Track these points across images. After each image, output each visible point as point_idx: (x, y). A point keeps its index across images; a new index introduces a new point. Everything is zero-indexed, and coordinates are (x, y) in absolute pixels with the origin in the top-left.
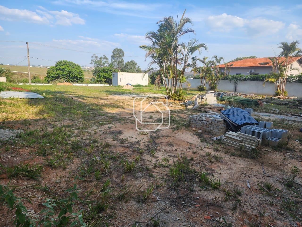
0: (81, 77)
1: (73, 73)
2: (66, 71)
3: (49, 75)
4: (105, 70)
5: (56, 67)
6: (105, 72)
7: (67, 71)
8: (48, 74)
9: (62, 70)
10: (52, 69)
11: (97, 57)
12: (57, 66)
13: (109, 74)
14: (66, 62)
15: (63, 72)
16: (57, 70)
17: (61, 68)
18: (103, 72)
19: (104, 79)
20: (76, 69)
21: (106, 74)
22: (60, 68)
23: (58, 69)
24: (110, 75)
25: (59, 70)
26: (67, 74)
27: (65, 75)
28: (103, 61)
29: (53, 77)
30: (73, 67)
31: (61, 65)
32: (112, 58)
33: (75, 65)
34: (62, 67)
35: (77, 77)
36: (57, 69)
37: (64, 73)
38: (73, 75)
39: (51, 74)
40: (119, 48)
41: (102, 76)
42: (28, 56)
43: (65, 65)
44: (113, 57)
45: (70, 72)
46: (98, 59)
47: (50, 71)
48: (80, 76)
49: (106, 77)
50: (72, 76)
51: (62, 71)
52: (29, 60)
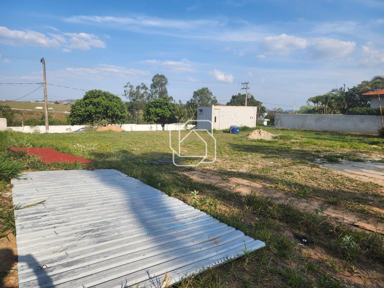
0: (123, 114)
1: (111, 110)
2: (101, 106)
3: (75, 112)
4: (157, 104)
5: (84, 100)
6: (156, 107)
7: (103, 106)
8: (73, 111)
9: (94, 105)
10: (78, 103)
11: (131, 87)
12: (86, 98)
13: (164, 109)
14: (100, 92)
15: (97, 108)
16: (87, 105)
17: (93, 102)
18: (154, 107)
19: (156, 117)
20: (115, 104)
21: (158, 110)
22: (91, 102)
23: (88, 103)
24: (166, 112)
25: (89, 105)
26: (103, 111)
27: (99, 113)
28: (142, 91)
29: (80, 116)
30: (111, 100)
31: (92, 97)
32: (151, 88)
33: (114, 97)
34: (95, 100)
35: (118, 115)
36: (86, 103)
37: (98, 110)
38: (113, 113)
39: (77, 111)
40: (160, 74)
41: (152, 113)
42: (45, 81)
43: (98, 96)
44: (154, 86)
45: (107, 108)
46: (135, 89)
47: (77, 107)
48: (121, 113)
49: (160, 114)
50: (110, 114)
51: (95, 107)
52: (46, 89)
